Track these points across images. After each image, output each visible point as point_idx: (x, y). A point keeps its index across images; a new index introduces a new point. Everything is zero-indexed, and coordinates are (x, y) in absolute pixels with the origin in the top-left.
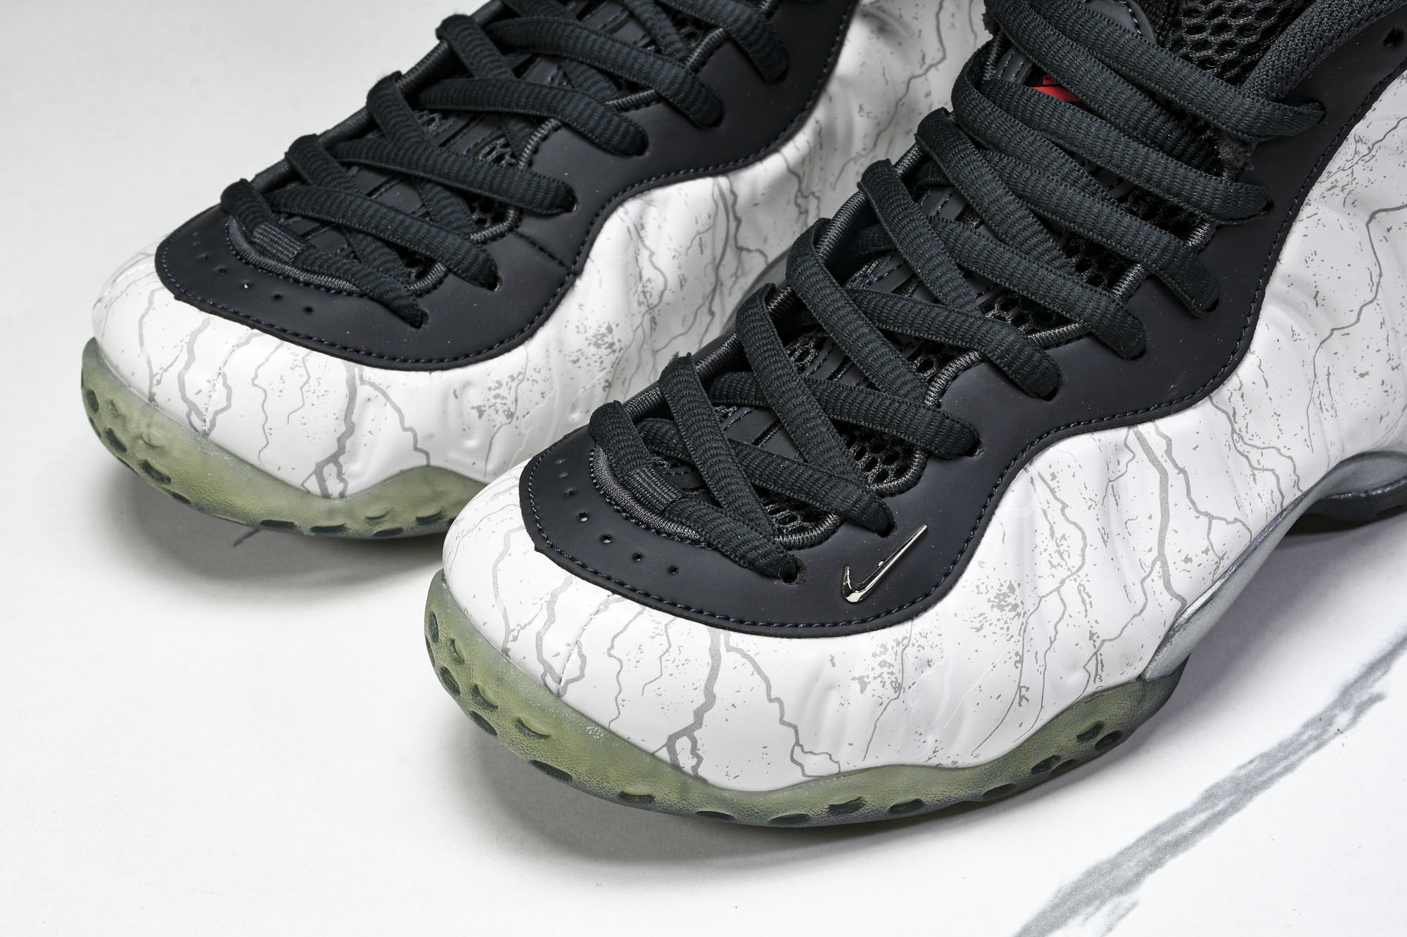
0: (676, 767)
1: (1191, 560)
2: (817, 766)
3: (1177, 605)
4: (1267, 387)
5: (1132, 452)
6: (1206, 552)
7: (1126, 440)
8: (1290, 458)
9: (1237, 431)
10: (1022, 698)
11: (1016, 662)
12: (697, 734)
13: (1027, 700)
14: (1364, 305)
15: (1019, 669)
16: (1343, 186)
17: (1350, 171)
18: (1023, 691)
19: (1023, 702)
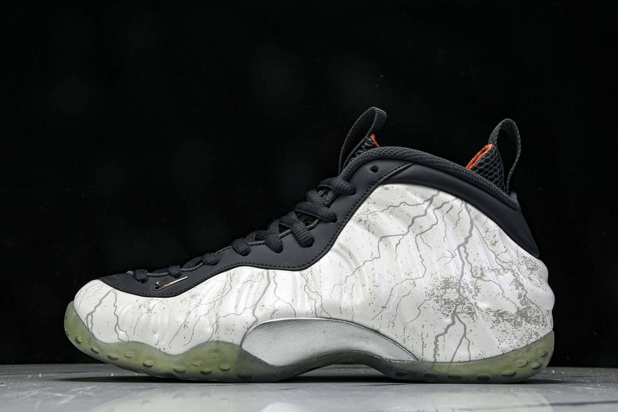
0: (88, 328)
1: (264, 306)
2: (122, 335)
3: (254, 319)
4: (320, 273)
5: (264, 276)
6: (271, 306)
7: (263, 272)
8: (321, 296)
9: (308, 286)
10: (185, 325)
11: (187, 313)
12: (94, 314)
14: (367, 261)
15: (187, 315)
16: (365, 221)
17: (366, 216)
18: (186, 323)
19: (186, 327)
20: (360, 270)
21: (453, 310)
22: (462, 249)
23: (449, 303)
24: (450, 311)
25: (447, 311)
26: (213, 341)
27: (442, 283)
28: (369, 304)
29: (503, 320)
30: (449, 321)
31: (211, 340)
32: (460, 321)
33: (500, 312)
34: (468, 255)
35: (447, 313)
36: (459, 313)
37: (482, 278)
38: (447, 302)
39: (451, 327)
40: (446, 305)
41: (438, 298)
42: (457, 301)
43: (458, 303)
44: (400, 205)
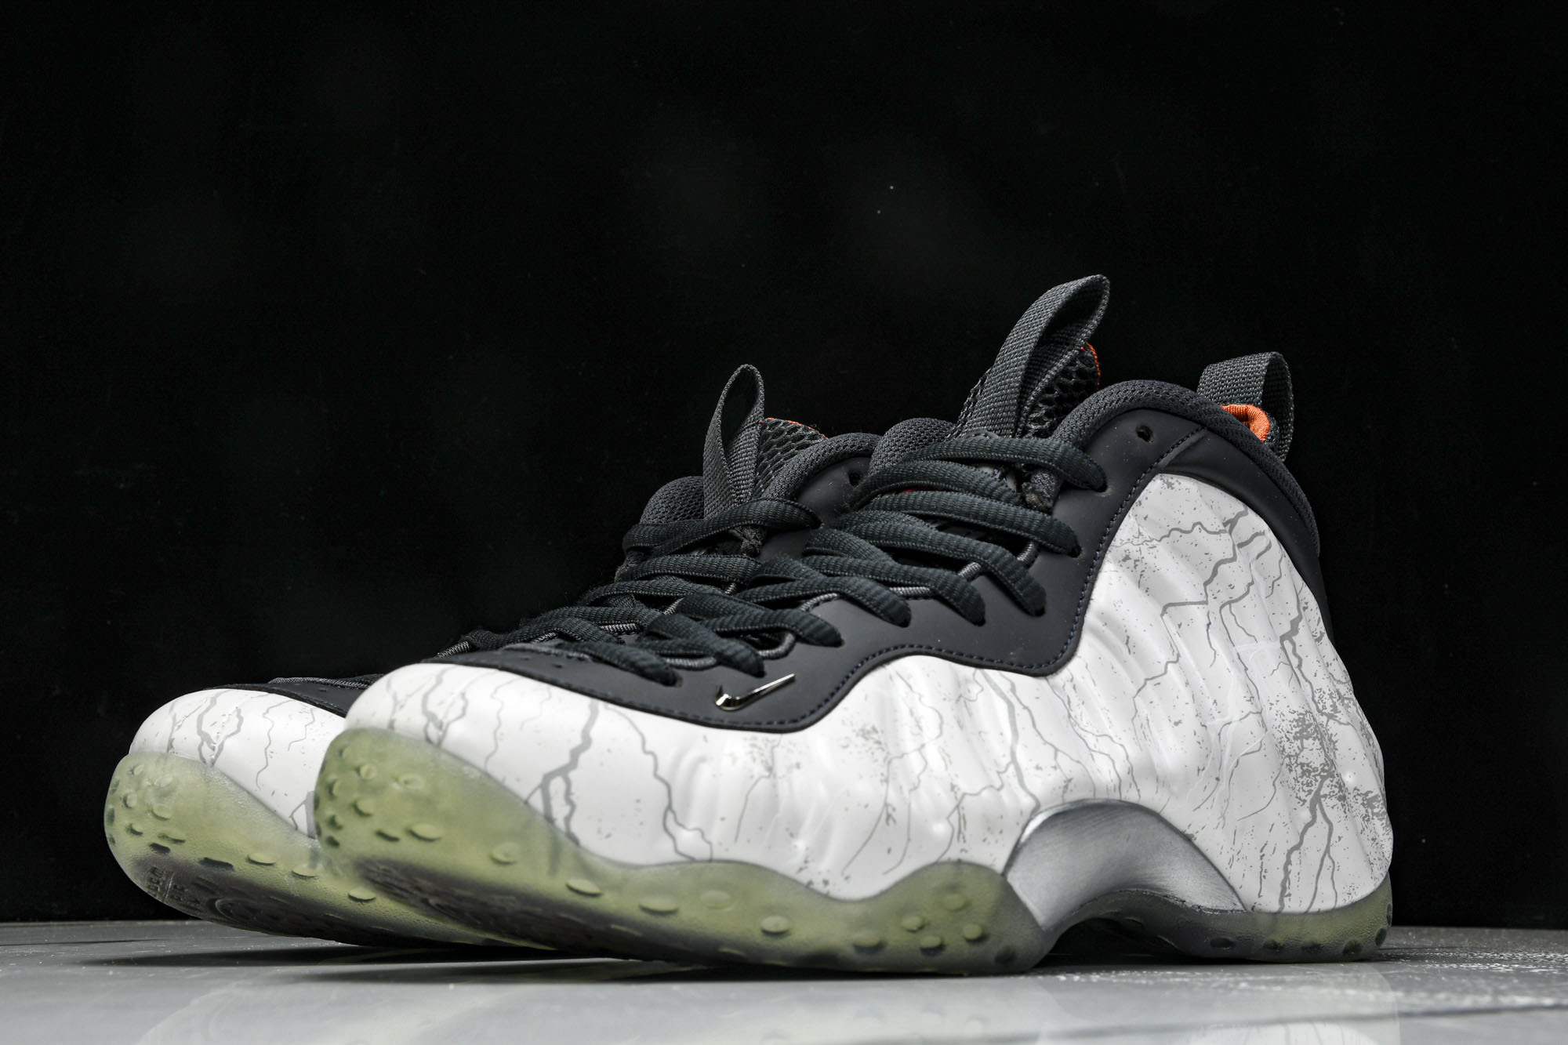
0: (549, 819)
1: (1040, 769)
2: (689, 841)
3: (1030, 802)
4: (1095, 685)
5: (980, 686)
6: (1051, 768)
7: (974, 675)
8: (1122, 745)
9: (1073, 717)
10: (889, 816)
11: (882, 780)
12: (572, 775)
13: (894, 821)
14: (1168, 662)
15: (885, 787)
16: (1136, 561)
17: (1137, 548)
18: (890, 810)
19: (891, 822)
20: (1159, 684)
21: (1315, 790)
22: (1287, 644)
23: (1310, 772)
24: (1310, 792)
25: (1304, 791)
26: (948, 862)
27: (1293, 725)
28: (1199, 770)
29: (1373, 814)
30: (1305, 815)
31: (945, 858)
32: (1324, 815)
33: (1370, 795)
34: (1300, 660)
35: (1302, 795)
36: (1325, 796)
37: (1337, 717)
38: (1307, 770)
39: (1310, 830)
40: (1305, 777)
41: (1290, 759)
42: (1323, 770)
43: (1325, 774)
44: (1193, 528)
